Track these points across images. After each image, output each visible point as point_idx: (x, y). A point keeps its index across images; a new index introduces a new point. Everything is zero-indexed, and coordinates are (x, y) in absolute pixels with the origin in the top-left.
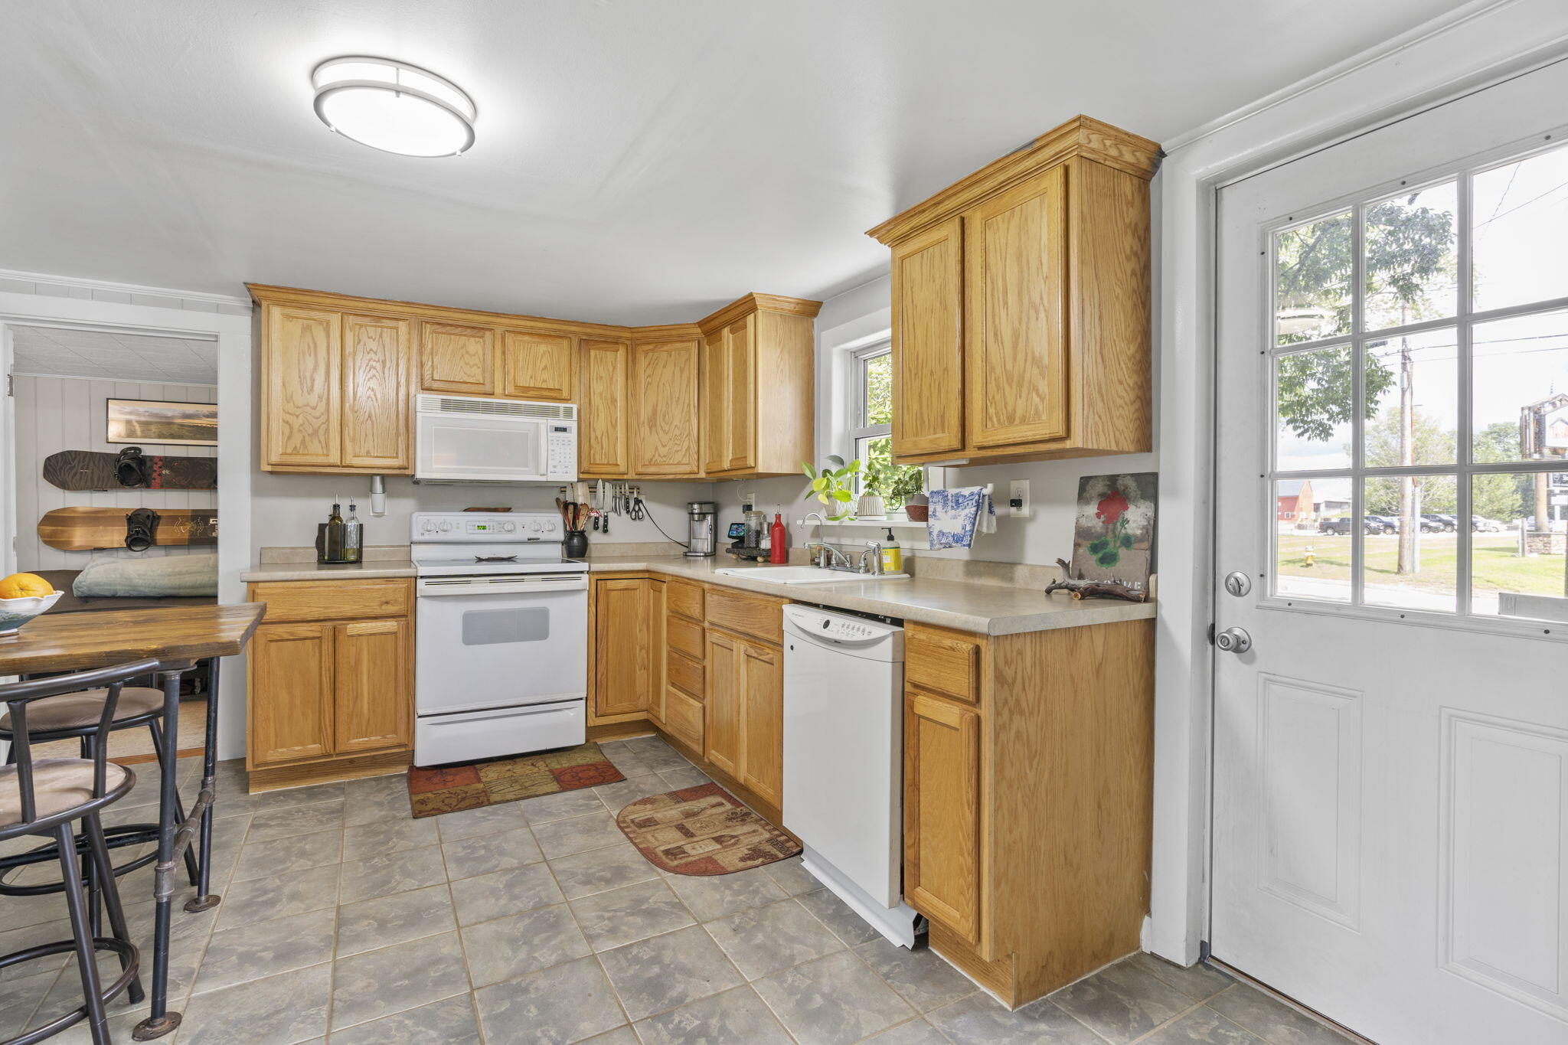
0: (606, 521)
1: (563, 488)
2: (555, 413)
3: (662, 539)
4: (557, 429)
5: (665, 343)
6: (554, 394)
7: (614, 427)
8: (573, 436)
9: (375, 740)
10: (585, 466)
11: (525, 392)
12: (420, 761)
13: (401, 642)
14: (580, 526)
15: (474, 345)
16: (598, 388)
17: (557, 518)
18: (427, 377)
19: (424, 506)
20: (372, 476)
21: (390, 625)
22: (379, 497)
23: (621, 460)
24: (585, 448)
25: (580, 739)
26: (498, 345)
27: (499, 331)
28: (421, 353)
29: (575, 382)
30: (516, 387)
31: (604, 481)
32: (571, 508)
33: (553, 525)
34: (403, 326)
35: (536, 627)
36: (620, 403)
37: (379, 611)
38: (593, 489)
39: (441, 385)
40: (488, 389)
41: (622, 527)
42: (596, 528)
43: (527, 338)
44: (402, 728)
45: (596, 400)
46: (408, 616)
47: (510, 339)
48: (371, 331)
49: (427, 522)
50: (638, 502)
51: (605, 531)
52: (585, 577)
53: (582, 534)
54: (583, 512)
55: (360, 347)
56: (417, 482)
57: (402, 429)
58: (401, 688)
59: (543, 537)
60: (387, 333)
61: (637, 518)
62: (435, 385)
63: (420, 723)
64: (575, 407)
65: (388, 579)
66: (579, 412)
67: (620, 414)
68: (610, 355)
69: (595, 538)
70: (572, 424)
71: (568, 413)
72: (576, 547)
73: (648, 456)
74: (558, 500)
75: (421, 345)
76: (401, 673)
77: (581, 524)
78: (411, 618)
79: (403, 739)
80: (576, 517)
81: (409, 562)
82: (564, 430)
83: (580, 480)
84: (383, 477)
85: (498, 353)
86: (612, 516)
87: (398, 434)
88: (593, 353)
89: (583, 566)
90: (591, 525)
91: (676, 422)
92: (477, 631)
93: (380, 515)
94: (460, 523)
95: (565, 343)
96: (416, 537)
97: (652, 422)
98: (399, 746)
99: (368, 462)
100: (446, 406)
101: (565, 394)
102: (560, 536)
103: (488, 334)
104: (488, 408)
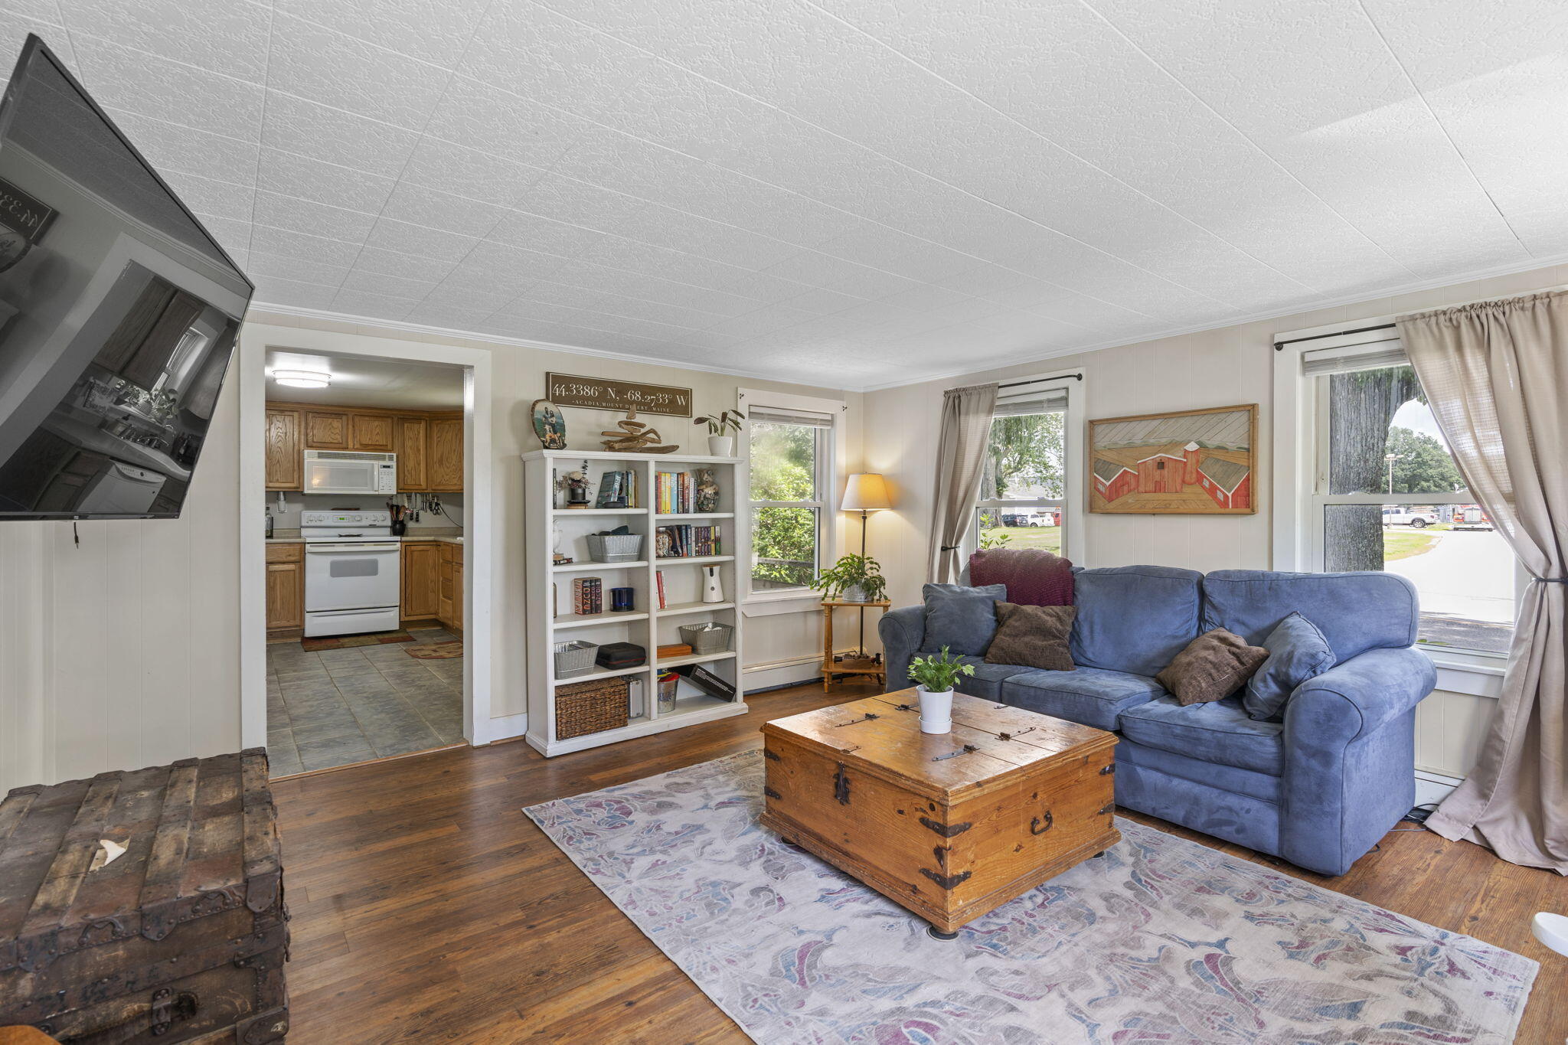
0: (418, 515)
1: (391, 497)
2: (383, 458)
3: (453, 525)
4: (384, 467)
5: (448, 420)
6: (382, 448)
7: (419, 464)
8: (394, 470)
9: (284, 623)
10: (401, 486)
11: (365, 447)
12: (309, 633)
13: (297, 575)
14: (401, 518)
15: (337, 424)
16: (409, 443)
17: (388, 514)
18: (310, 439)
19: (308, 507)
20: (278, 492)
21: (292, 567)
22: (282, 503)
23: (423, 482)
24: (401, 476)
25: (397, 627)
26: (350, 422)
27: (350, 417)
28: (306, 428)
29: (396, 441)
30: (361, 444)
31: (416, 494)
32: (395, 508)
33: (384, 517)
34: (296, 415)
35: (371, 569)
36: (422, 451)
37: (285, 560)
38: (409, 497)
39: (318, 445)
40: (344, 445)
41: (427, 519)
42: (411, 519)
43: (367, 418)
44: (298, 618)
45: (408, 450)
46: (301, 562)
47: (357, 419)
48: (279, 418)
49: (309, 516)
50: (437, 504)
51: (417, 520)
52: (399, 544)
53: (402, 522)
54: (402, 510)
55: (273, 426)
56: (304, 495)
57: (296, 468)
58: (298, 597)
59: (378, 524)
60: (287, 419)
61: (437, 513)
62: (314, 445)
63: (307, 615)
64: (395, 455)
65: (290, 544)
66: (397, 457)
67: (422, 458)
68: (416, 426)
69: (411, 525)
70: (394, 464)
71: (391, 458)
72: (398, 528)
73: (438, 481)
74: (387, 504)
75: (307, 424)
76: (297, 590)
77: (401, 517)
78: (302, 563)
79: (297, 622)
80: (398, 512)
81: (300, 537)
82: (389, 467)
83: (398, 493)
84: (284, 493)
85: (350, 427)
86: (421, 513)
87: (294, 470)
88: (406, 425)
89: (398, 538)
90: (408, 518)
91: (454, 462)
92: (338, 570)
93: (283, 512)
94: (329, 517)
95: (390, 420)
96: (303, 524)
97: (441, 462)
98: (297, 626)
99: (277, 485)
100: (320, 456)
101: (390, 447)
102: (389, 523)
103: (344, 418)
104: (344, 457)
